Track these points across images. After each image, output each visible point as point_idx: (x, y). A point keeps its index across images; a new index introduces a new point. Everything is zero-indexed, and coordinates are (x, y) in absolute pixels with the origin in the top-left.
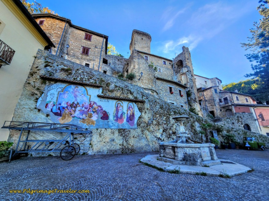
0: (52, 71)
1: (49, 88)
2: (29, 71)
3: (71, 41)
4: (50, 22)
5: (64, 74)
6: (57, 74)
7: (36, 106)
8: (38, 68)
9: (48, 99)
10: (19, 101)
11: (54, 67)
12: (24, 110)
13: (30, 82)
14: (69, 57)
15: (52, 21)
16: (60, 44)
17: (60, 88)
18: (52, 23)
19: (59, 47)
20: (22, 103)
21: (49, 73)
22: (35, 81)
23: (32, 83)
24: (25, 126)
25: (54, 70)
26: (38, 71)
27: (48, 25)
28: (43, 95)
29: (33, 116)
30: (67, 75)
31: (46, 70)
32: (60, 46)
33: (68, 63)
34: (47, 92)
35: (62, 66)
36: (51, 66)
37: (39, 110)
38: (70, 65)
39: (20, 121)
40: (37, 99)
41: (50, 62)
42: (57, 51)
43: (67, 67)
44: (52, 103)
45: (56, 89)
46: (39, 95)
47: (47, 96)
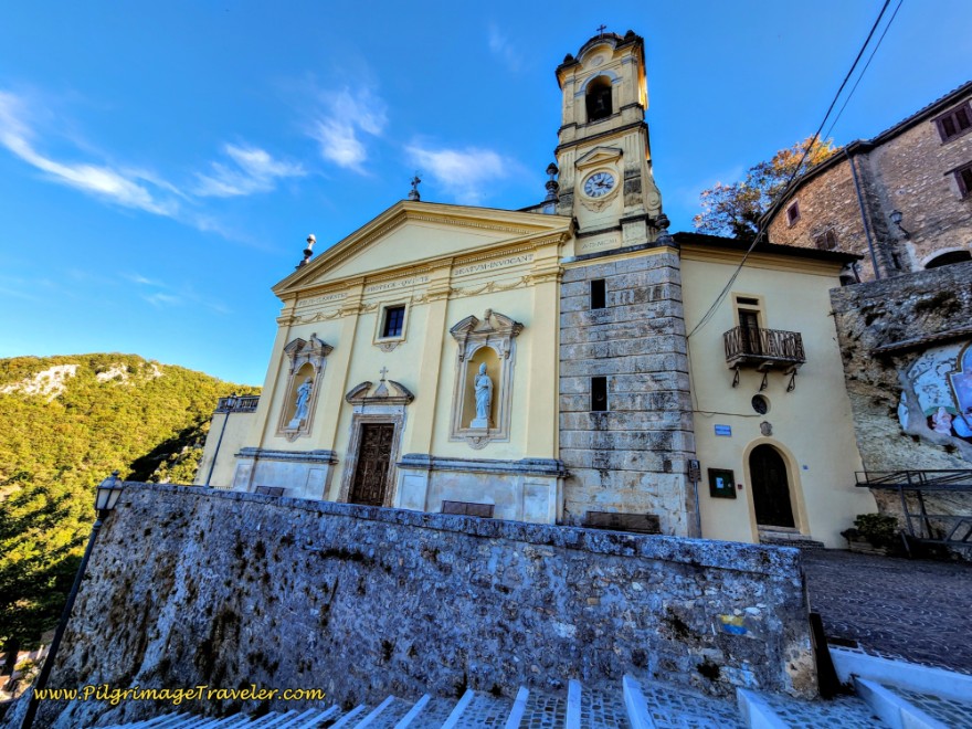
0: (892, 326)
1: (910, 375)
2: (838, 351)
3: (897, 188)
4: (811, 195)
5: (933, 318)
6: (912, 327)
7: (901, 428)
8: (854, 336)
9: (926, 403)
10: (856, 424)
11: (891, 312)
12: (877, 442)
13: (855, 375)
14: (921, 239)
15: (814, 188)
16: (868, 231)
17: (945, 362)
18: (817, 195)
19: (871, 240)
20: (864, 426)
21: (886, 334)
22: (863, 368)
23: (861, 376)
24: (902, 480)
25: (895, 321)
26: (857, 343)
27: (811, 207)
28: (904, 396)
29: (907, 455)
30: (947, 317)
31: (873, 331)
32: (872, 234)
33: (928, 280)
34: (912, 386)
35: (912, 297)
36: (882, 315)
37: (916, 438)
38: (939, 284)
39: (881, 469)
40: (894, 411)
41: (873, 307)
42: (873, 254)
43: (932, 291)
44: (941, 412)
45: (934, 369)
46: (894, 399)
47: (918, 396)
